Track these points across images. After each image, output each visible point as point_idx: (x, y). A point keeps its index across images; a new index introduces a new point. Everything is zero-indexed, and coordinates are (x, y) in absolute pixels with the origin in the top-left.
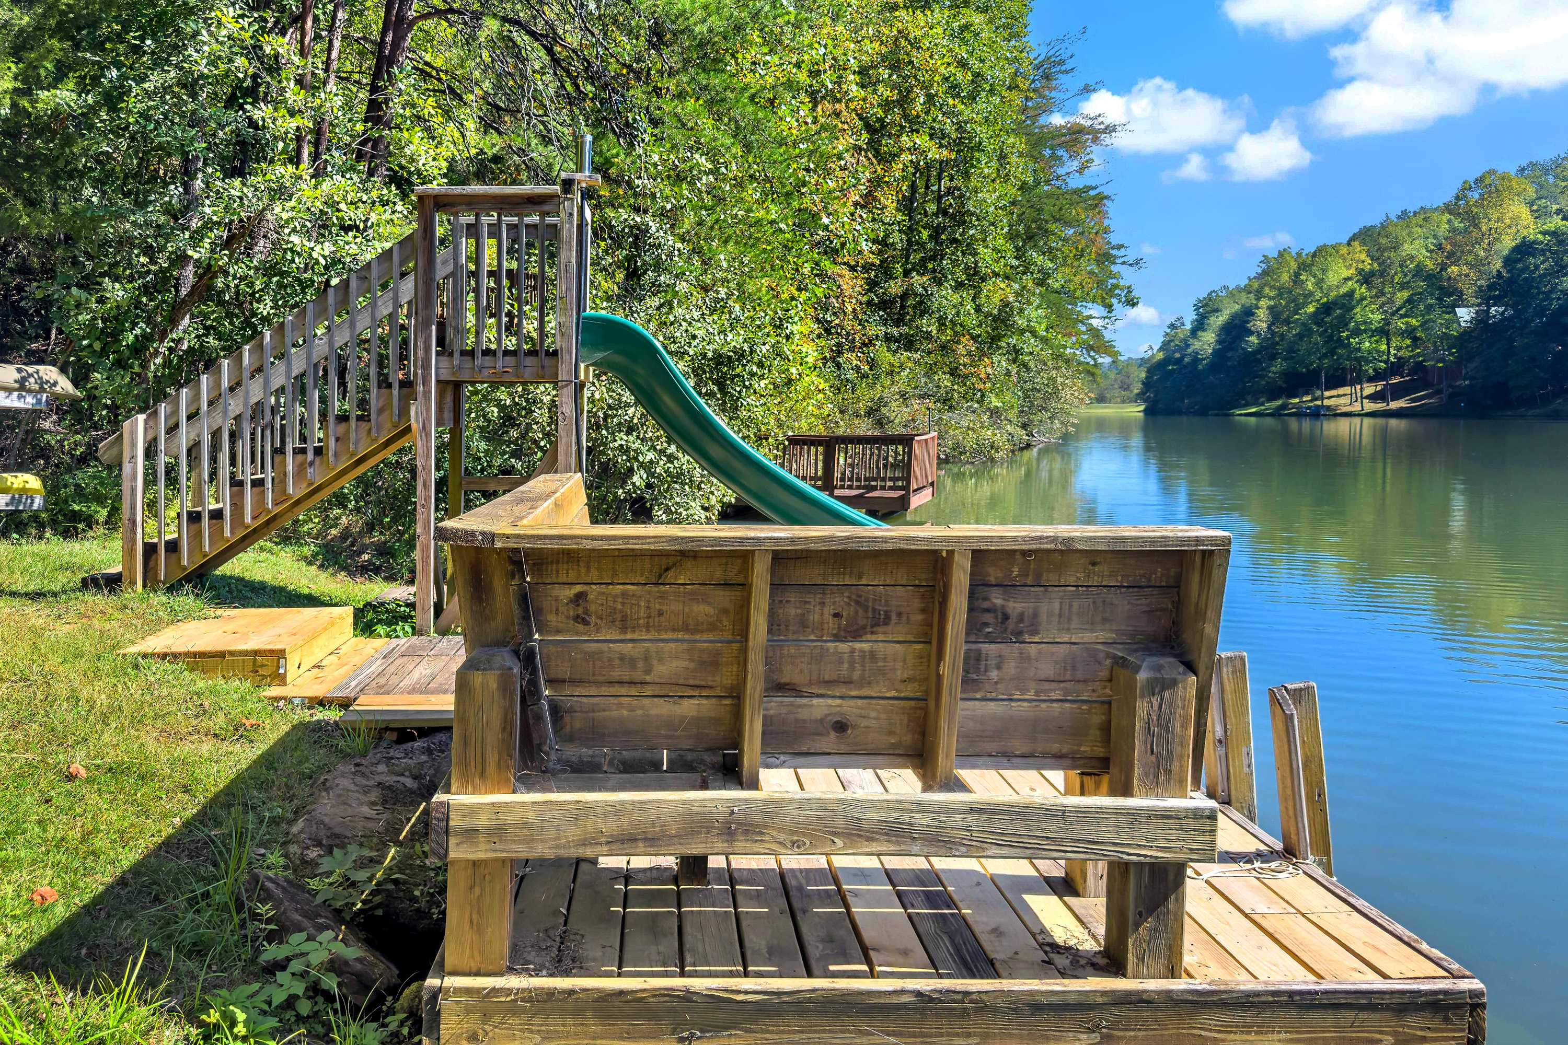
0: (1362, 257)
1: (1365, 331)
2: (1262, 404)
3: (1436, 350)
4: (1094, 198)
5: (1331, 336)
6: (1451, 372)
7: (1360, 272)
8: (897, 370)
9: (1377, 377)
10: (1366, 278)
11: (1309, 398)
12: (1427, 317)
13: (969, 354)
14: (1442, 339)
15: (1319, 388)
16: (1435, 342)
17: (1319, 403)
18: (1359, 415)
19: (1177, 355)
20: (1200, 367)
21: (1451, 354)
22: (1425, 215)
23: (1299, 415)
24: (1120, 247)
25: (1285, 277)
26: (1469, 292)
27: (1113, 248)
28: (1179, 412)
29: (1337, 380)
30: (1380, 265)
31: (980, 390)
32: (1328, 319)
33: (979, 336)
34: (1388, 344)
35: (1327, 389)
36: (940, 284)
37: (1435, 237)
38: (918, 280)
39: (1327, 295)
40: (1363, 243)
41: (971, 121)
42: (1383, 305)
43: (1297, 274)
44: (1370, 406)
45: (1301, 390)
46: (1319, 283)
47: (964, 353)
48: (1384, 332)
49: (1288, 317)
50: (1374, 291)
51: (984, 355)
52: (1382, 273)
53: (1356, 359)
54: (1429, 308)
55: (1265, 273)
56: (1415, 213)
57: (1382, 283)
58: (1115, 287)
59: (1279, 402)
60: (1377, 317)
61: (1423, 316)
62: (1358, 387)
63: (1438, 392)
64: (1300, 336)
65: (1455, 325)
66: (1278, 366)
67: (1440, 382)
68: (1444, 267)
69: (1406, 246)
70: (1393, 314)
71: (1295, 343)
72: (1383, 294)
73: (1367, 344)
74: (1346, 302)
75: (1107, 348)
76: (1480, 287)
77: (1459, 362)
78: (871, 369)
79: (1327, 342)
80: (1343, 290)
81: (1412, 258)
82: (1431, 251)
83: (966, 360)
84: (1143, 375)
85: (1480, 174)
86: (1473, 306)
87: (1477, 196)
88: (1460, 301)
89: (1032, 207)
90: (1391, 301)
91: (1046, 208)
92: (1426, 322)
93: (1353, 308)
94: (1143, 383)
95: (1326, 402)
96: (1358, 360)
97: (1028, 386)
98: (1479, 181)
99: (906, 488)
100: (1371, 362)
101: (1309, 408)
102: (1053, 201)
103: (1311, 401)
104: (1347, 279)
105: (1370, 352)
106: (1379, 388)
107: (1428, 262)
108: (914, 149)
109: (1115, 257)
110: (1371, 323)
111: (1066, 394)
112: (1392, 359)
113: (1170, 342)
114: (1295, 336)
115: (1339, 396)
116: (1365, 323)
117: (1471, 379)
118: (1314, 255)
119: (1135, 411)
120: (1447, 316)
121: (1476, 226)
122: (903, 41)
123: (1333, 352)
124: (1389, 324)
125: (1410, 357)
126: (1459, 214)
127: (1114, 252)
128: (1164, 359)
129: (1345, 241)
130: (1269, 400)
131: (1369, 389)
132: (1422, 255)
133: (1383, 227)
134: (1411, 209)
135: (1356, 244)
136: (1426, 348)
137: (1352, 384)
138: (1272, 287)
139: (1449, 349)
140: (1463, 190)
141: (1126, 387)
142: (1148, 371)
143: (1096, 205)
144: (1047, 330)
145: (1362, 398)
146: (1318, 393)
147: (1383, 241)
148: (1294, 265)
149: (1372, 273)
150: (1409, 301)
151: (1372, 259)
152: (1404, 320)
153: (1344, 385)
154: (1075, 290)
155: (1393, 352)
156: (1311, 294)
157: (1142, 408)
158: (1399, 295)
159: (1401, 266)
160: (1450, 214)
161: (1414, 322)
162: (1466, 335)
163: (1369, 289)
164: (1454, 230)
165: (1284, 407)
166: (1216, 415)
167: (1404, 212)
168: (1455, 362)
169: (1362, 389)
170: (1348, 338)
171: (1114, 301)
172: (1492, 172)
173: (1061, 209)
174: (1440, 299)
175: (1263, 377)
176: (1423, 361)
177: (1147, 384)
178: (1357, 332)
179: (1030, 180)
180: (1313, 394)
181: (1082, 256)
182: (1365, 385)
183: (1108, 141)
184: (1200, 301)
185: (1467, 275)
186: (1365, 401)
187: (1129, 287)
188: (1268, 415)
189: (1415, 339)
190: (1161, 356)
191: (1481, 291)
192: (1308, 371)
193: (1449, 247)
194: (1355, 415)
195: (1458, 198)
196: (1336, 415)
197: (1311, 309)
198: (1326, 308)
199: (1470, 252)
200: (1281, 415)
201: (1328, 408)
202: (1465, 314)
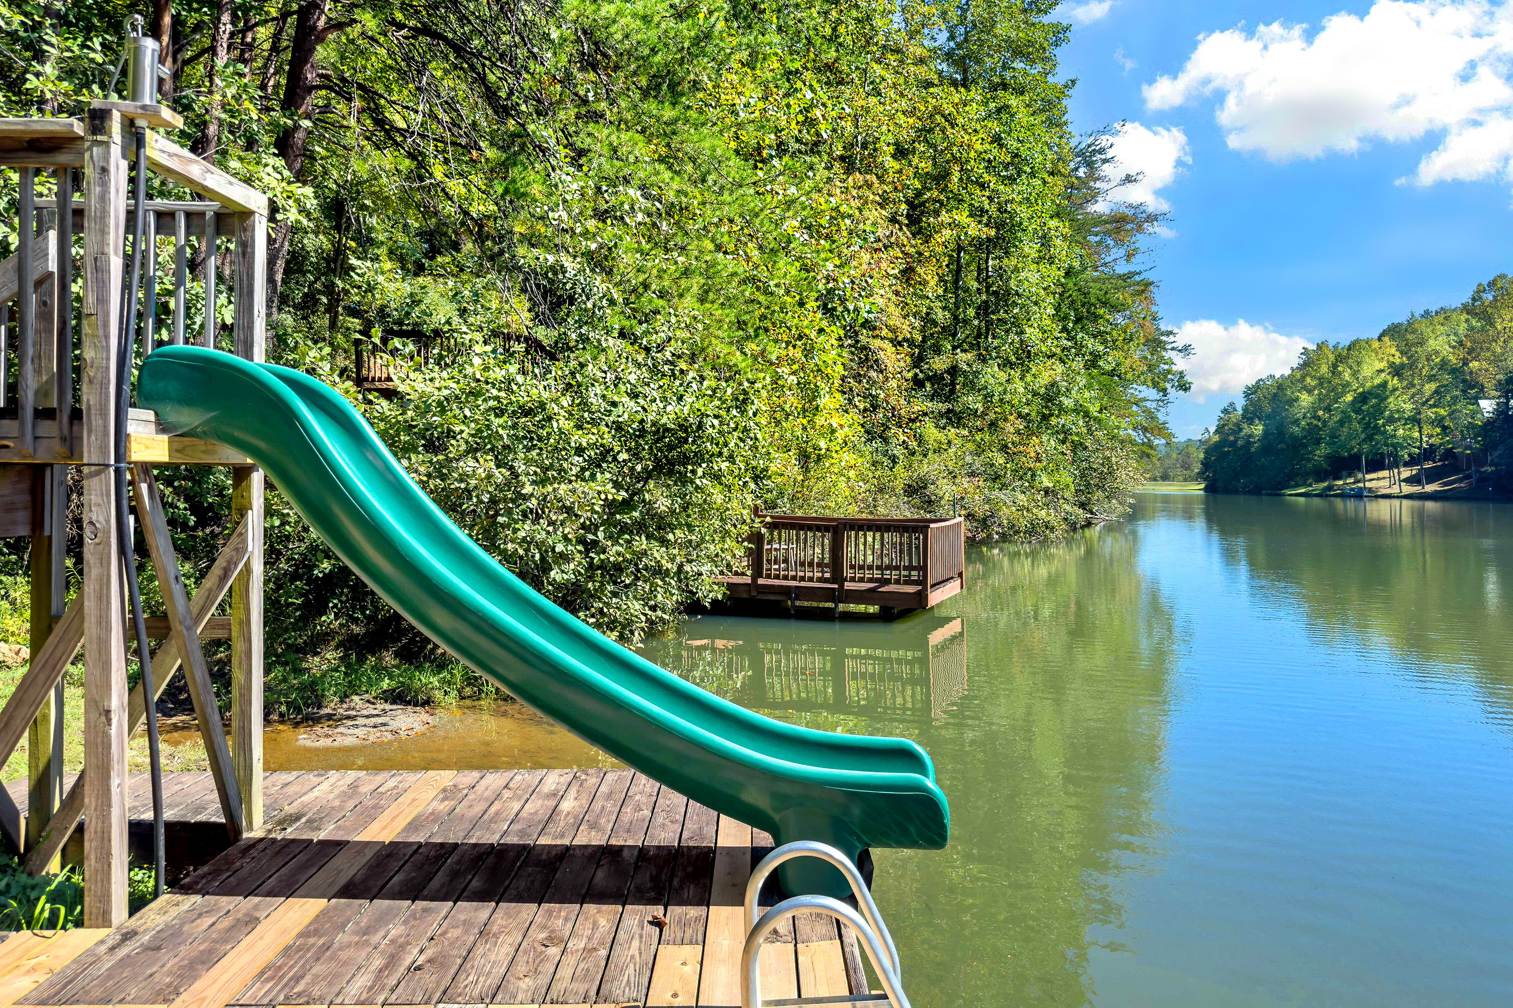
0: (1392, 352)
1: (1399, 419)
2: (1310, 485)
3: (1464, 438)
4: (1138, 283)
5: (1368, 424)
6: (1478, 459)
7: (1392, 365)
8: (945, 447)
9: (1412, 461)
10: (1397, 371)
11: (1352, 480)
12: (1454, 408)
13: (1018, 432)
14: (1467, 428)
15: (1360, 470)
16: (1462, 431)
17: (1361, 485)
18: (1398, 497)
19: (1232, 438)
20: (1253, 450)
21: (1478, 442)
22: (1445, 314)
23: (1343, 496)
24: (1169, 333)
25: (1324, 369)
26: (1489, 385)
27: (1162, 334)
28: (1236, 492)
29: (1376, 465)
30: (1408, 358)
31: (1030, 469)
32: (1365, 408)
33: (1028, 415)
34: (1420, 432)
35: (1368, 472)
36: (984, 361)
37: (1456, 334)
38: (963, 358)
39: (1363, 385)
40: (1393, 338)
41: (1012, 201)
42: (1413, 396)
43: (1335, 366)
44: (1407, 489)
45: (1344, 473)
46: (1355, 374)
47: (1012, 430)
48: (1415, 420)
49: (1330, 405)
50: (1405, 383)
51: (1033, 434)
52: (1412, 366)
53: (1393, 445)
54: (1455, 400)
55: (1305, 365)
56: (1437, 313)
57: (1412, 375)
58: (1169, 372)
59: (1326, 484)
60: (1408, 406)
61: (1450, 406)
62: (1396, 471)
63: (1468, 477)
64: (1341, 423)
65: (1479, 416)
66: (1322, 451)
67: (1469, 468)
68: (1465, 363)
69: (1431, 342)
70: (1424, 404)
71: (1337, 429)
72: (1414, 386)
73: (1401, 431)
74: (1380, 393)
75: (1161, 429)
76: (1499, 381)
77: (1485, 449)
78: (919, 446)
79: (1365, 429)
80: (1377, 381)
81: (1437, 353)
82: (1454, 347)
83: (1016, 439)
84: (1202, 456)
85: (1492, 278)
86: (1493, 398)
87: (1491, 298)
88: (1482, 392)
89: (1079, 290)
90: (1420, 392)
91: (1093, 291)
92: (1453, 412)
93: (1387, 398)
94: (1202, 464)
95: (1368, 485)
96: (1395, 446)
97: (1085, 465)
98: (1492, 284)
99: (922, 582)
100: (1406, 448)
101: (1353, 489)
102: (1099, 285)
103: (1354, 483)
104: (1381, 371)
105: (1404, 439)
106: (1414, 472)
107: (1451, 357)
108: (953, 225)
109: (1165, 343)
110: (1404, 412)
111: (1122, 474)
112: (1424, 445)
113: (1224, 425)
114: (1335, 423)
115: (1378, 479)
116: (1398, 411)
117: (1496, 465)
118: (1349, 349)
119: (1196, 489)
120: (1471, 407)
121: (1492, 325)
122: (938, 117)
123: (1370, 438)
124: (1419, 413)
125: (1441, 444)
126: (1476, 314)
127: (1164, 338)
128: (1220, 442)
129: (1376, 336)
130: (1317, 482)
131: (1406, 473)
132: (1446, 350)
133: (1410, 324)
134: (1433, 309)
135: (1386, 339)
136: (1454, 436)
137: (1390, 468)
138: (1313, 378)
139: (1475, 438)
140: (1478, 292)
141: (1186, 466)
142: (1207, 452)
143: (1143, 291)
144: (1100, 412)
145: (1400, 481)
146: (1360, 476)
147: (1410, 337)
148: (1332, 357)
149: (1403, 366)
150: (1437, 392)
151: (1401, 353)
152: (1434, 410)
153: (1383, 469)
154: (1126, 373)
155: (1425, 439)
156: (1348, 384)
157: (1202, 486)
158: (1427, 386)
159: (1428, 360)
160: (1468, 313)
161: (1443, 412)
162: (1489, 424)
163: (1400, 381)
164: (1471, 328)
165: (1330, 488)
166: (1269, 495)
167: (1427, 312)
168: (1481, 450)
169: (1399, 473)
170: (1384, 426)
171: (1168, 386)
172: (1502, 276)
173: (1106, 293)
174: (1464, 391)
175: (1309, 460)
176: (1453, 448)
177: (1206, 464)
178: (1391, 420)
179: (1076, 264)
180: (1355, 476)
181: (1131, 340)
182: (1402, 469)
183: (1151, 229)
184: (1249, 389)
185: (1487, 370)
186: (1403, 484)
187: (1181, 373)
188: (1316, 495)
189: (1444, 428)
190: (1216, 438)
191: (1500, 384)
192: (1350, 455)
193: (1469, 344)
194: (1394, 497)
195: (1474, 299)
196: (1377, 497)
197: (1349, 398)
198: (1363, 398)
199: (1488, 349)
200: (1327, 496)
201: (1370, 490)
202: (1487, 406)
